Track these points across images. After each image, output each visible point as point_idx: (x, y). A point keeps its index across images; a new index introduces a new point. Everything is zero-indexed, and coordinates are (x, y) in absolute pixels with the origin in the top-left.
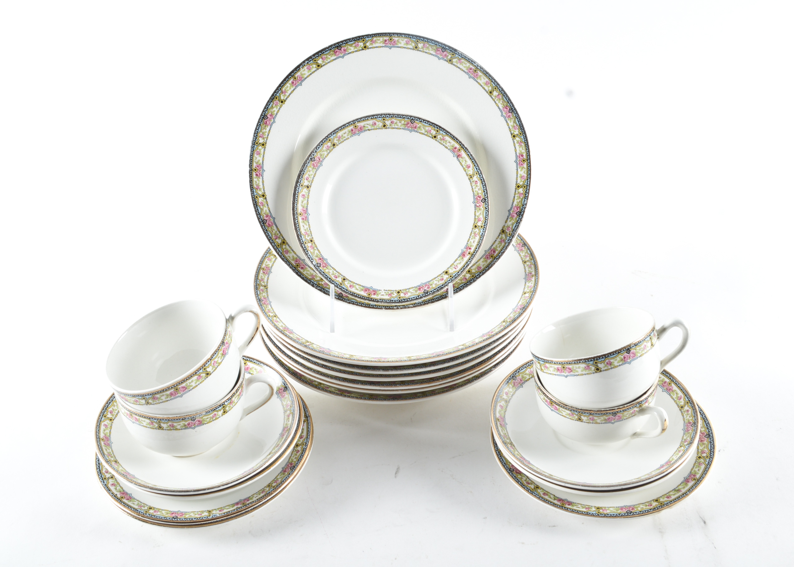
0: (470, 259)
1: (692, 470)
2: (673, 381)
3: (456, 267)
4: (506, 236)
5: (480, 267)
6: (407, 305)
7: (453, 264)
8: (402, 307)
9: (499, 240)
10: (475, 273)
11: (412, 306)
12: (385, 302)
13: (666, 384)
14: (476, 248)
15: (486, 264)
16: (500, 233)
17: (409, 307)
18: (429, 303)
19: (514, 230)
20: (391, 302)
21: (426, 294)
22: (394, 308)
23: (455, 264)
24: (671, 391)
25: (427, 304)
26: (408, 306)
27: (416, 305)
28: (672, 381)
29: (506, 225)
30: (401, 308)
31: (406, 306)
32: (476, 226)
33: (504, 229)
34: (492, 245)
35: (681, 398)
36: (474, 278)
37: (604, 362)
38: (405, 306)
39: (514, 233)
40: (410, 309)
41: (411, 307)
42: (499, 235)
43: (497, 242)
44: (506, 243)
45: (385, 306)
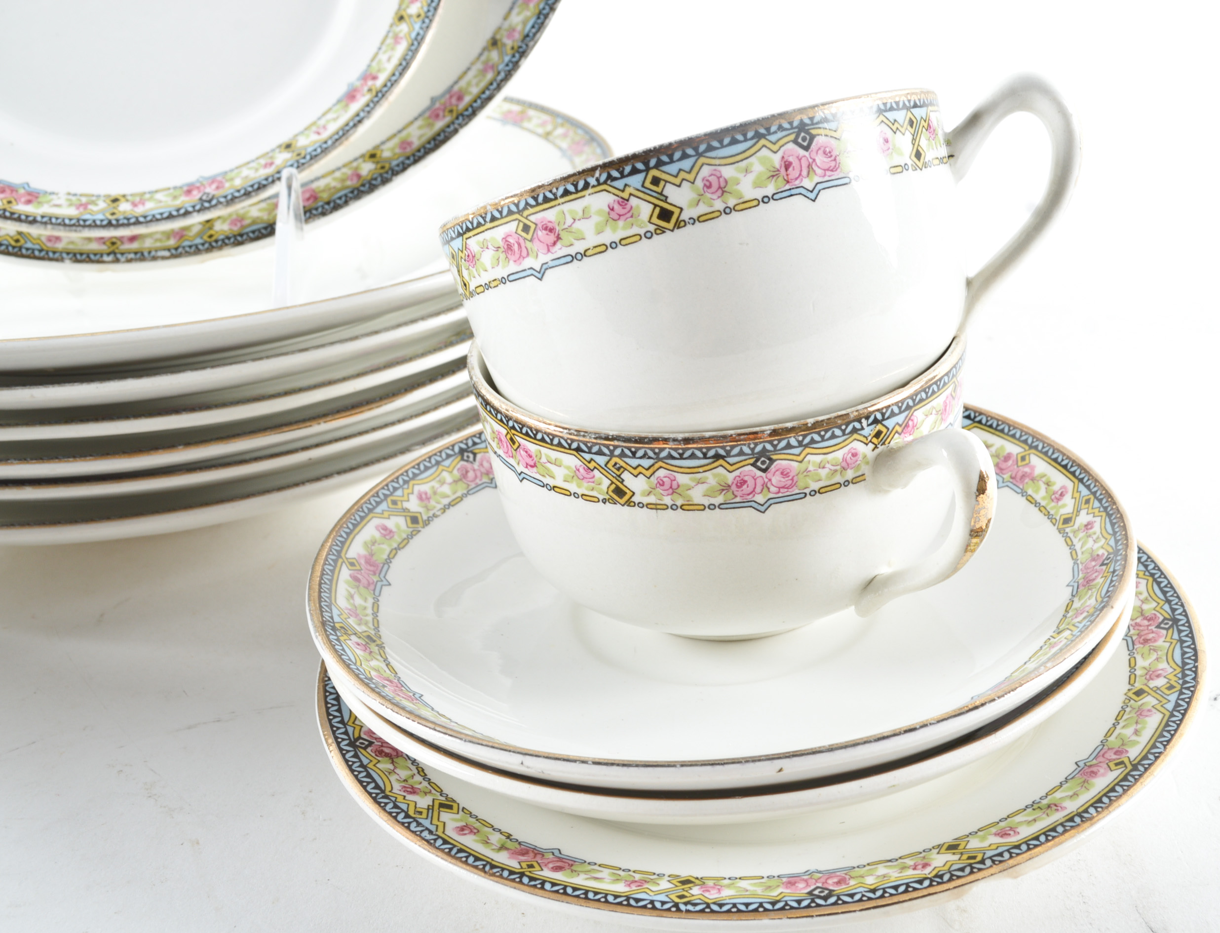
0: (368, 105)
1: (1108, 734)
2: (1036, 448)
3: (321, 131)
4: (502, 54)
5: (410, 144)
6: (150, 252)
7: (314, 123)
8: (132, 256)
9: (479, 66)
10: (389, 160)
11: (167, 254)
12: (59, 224)
13: (1010, 463)
14: (394, 75)
15: (429, 133)
16: (485, 49)
17: (154, 258)
18: (226, 245)
19: (527, 36)
20: (80, 225)
21: (206, 205)
22: (105, 258)
23: (322, 122)
24: (1027, 480)
25: (220, 248)
26: (153, 253)
27: (180, 250)
28: (1031, 447)
29: (506, 25)
30: (129, 261)
31: (146, 254)
32: (401, 18)
33: (498, 37)
34: (456, 82)
35: (1062, 495)
36: (387, 172)
37: (691, 177)
38: (142, 254)
39: (527, 45)
40: (160, 263)
41: (164, 258)
42: (481, 54)
43: (471, 74)
44: (499, 73)
45: (75, 255)
